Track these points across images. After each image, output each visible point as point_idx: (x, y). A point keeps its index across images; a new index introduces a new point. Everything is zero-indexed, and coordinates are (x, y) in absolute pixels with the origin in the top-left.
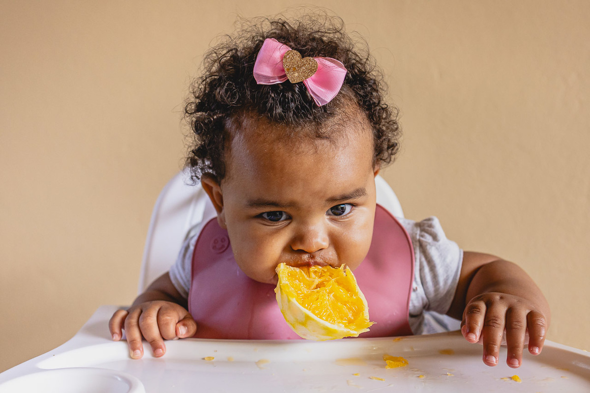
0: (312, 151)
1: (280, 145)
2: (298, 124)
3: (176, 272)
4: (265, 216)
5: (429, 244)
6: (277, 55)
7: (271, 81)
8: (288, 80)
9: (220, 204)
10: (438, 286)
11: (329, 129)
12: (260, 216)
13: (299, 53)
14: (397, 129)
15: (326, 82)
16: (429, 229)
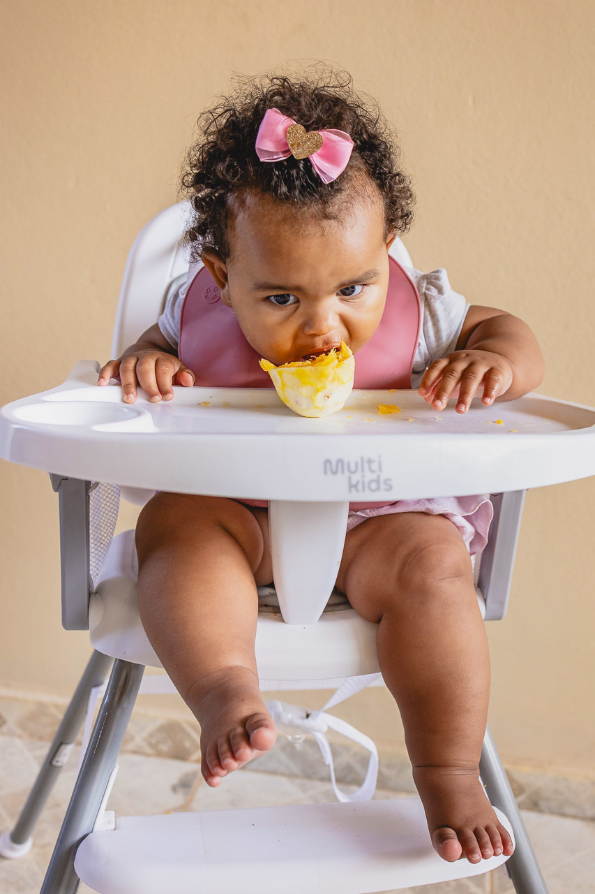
0: (319, 234)
1: (286, 227)
2: (304, 204)
3: (166, 322)
4: (272, 299)
5: (434, 297)
6: (280, 129)
7: (275, 157)
8: (292, 155)
9: (223, 281)
10: (440, 342)
11: (336, 207)
12: (267, 299)
13: (303, 127)
14: (411, 196)
15: (332, 158)
16: (436, 281)
